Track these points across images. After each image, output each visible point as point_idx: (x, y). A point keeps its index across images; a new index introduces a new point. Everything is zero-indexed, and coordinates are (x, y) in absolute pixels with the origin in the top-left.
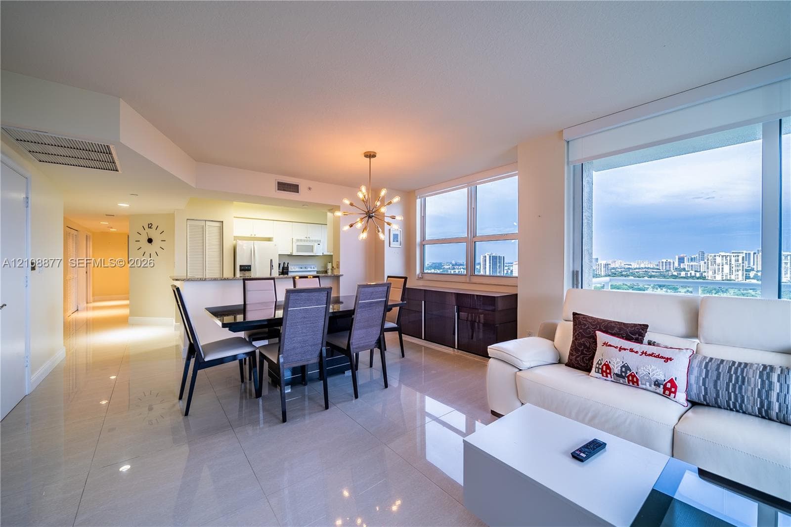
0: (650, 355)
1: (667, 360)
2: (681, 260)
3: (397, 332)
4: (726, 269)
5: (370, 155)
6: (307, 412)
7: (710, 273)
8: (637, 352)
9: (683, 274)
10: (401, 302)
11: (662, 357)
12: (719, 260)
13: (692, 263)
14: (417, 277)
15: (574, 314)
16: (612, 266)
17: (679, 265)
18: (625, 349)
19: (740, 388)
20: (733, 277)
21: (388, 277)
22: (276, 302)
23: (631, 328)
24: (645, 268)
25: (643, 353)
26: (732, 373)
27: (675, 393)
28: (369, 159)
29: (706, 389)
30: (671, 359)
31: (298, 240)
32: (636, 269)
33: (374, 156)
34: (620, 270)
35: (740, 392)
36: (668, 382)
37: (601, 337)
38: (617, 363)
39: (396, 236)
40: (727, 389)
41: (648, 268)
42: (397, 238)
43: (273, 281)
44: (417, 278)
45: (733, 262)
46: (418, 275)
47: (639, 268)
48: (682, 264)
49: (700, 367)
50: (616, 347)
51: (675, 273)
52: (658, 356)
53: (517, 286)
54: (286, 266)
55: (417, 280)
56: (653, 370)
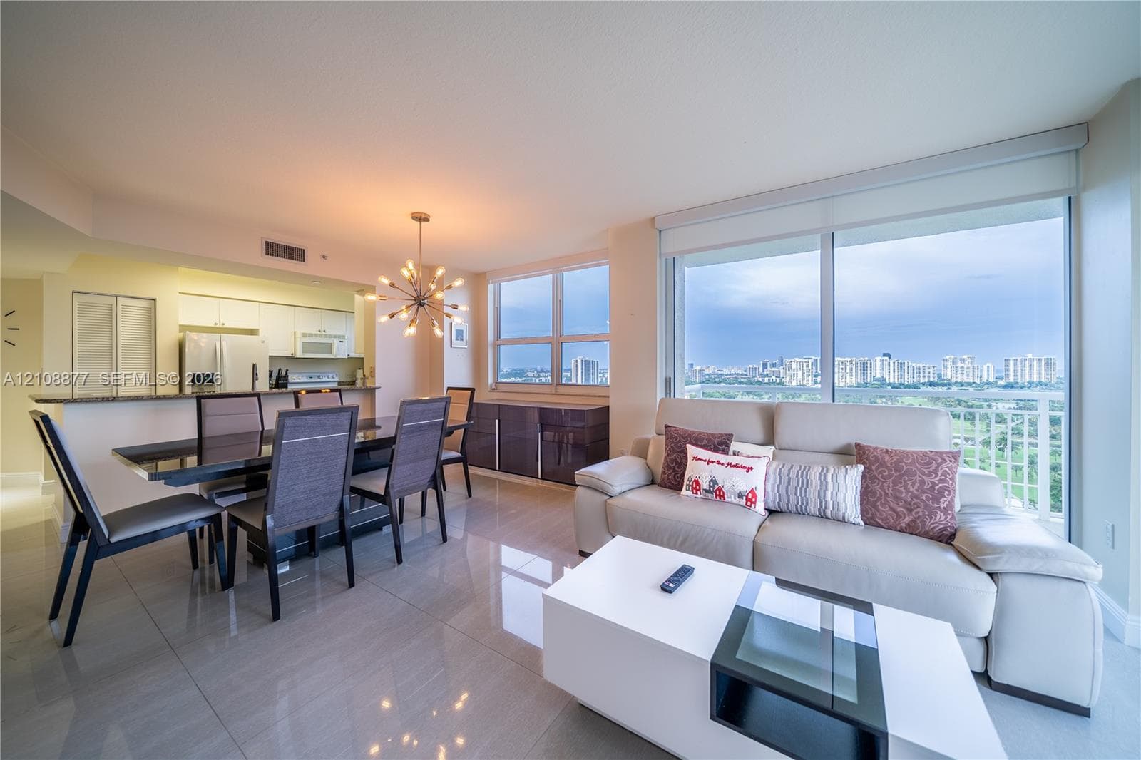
0: (734, 466)
1: (749, 469)
2: (765, 366)
3: (462, 463)
4: (800, 376)
5: (421, 218)
6: (319, 596)
7: (788, 378)
8: (723, 464)
9: (766, 380)
10: (466, 423)
11: (745, 467)
12: (794, 366)
13: (773, 369)
14: (489, 387)
15: (667, 427)
16: (707, 372)
17: (763, 371)
18: (712, 462)
19: (805, 492)
20: (805, 383)
21: (449, 388)
22: (262, 432)
23: (719, 438)
24: (735, 374)
25: (728, 464)
26: (799, 477)
27: (755, 503)
28: (419, 223)
29: (780, 495)
30: (751, 468)
31: (304, 335)
32: (728, 375)
33: (426, 220)
34: (713, 376)
35: (805, 496)
36: (750, 492)
37: (692, 450)
38: (706, 478)
39: (460, 333)
40: (796, 494)
41: (737, 374)
42: (462, 336)
43: (256, 398)
44: (489, 390)
45: (805, 368)
46: (491, 385)
47: (730, 375)
48: (765, 370)
49: (775, 474)
50: (705, 461)
51: (760, 379)
52: (741, 467)
53: (608, 397)
54: (283, 373)
55: (490, 391)
56: (737, 482)
